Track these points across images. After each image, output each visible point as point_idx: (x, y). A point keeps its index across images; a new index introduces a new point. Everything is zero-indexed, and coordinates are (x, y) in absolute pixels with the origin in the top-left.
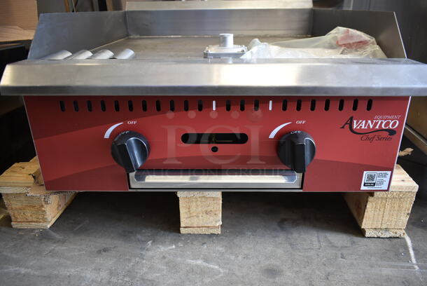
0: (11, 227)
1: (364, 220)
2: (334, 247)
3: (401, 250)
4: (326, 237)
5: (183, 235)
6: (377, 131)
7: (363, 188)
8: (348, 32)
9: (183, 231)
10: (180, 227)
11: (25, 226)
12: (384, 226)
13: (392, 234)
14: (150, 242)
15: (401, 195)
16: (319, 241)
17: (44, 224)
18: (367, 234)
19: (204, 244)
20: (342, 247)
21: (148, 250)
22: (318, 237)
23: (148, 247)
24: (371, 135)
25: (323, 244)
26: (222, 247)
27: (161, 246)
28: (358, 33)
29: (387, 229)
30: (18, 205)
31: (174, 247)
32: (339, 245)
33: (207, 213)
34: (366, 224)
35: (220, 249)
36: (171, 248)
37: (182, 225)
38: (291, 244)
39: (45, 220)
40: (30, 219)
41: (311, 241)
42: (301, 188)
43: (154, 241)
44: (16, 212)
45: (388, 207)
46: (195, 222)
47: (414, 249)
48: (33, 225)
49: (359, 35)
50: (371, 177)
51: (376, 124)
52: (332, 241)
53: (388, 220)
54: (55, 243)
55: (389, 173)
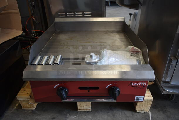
0: (22, 109)
1: (136, 108)
2: (127, 116)
3: (147, 118)
4: (124, 112)
5: (79, 112)
6: (139, 86)
7: (135, 101)
8: (133, 47)
9: (78, 110)
10: (77, 109)
11: (26, 109)
12: (143, 109)
13: (145, 112)
14: (68, 115)
15: (148, 101)
16: (122, 114)
17: (33, 108)
18: (137, 112)
19: (85, 115)
20: (129, 116)
21: (68, 118)
22: (122, 112)
23: (68, 117)
24: (137, 87)
25: (123, 115)
26: (91, 116)
27: (71, 116)
28: (137, 48)
29: (144, 110)
30: (24, 103)
31: (76, 116)
32: (128, 116)
33: (86, 105)
34: (137, 109)
35: (91, 117)
36: (75, 117)
37: (78, 109)
38: (113, 115)
39: (33, 107)
40: (28, 107)
41: (120, 114)
42: (116, 101)
43: (69, 114)
44: (23, 105)
45: (144, 104)
46: (83, 108)
47: (151, 117)
48: (29, 109)
49: (137, 49)
50: (138, 98)
51: (139, 84)
52: (126, 114)
53: (144, 108)
54: (37, 115)
55: (143, 97)
